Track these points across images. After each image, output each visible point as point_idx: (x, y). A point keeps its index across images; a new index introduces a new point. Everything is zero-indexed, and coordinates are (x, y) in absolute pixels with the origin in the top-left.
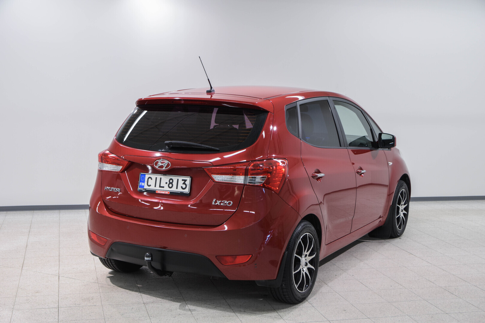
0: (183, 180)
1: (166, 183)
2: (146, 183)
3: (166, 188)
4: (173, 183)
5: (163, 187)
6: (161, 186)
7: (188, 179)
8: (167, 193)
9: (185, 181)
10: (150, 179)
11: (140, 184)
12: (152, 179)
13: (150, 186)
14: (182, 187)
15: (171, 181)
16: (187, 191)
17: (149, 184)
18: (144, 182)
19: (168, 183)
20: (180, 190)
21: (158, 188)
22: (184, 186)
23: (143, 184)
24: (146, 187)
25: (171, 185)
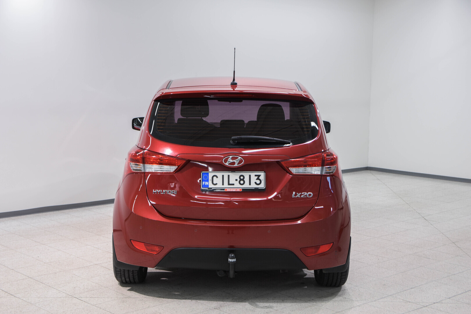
0: (256, 176)
1: (236, 180)
2: (210, 182)
3: (237, 185)
4: (244, 180)
5: (233, 184)
6: (230, 183)
7: (262, 175)
8: (239, 190)
9: (259, 176)
10: (215, 178)
11: (203, 183)
12: (217, 177)
13: (216, 184)
14: (256, 183)
15: (242, 178)
16: (262, 186)
17: (215, 183)
18: (208, 181)
19: (239, 180)
20: (253, 186)
21: (226, 185)
22: (258, 182)
23: (207, 183)
24: (211, 186)
25: (242, 182)
